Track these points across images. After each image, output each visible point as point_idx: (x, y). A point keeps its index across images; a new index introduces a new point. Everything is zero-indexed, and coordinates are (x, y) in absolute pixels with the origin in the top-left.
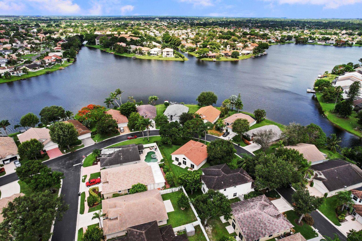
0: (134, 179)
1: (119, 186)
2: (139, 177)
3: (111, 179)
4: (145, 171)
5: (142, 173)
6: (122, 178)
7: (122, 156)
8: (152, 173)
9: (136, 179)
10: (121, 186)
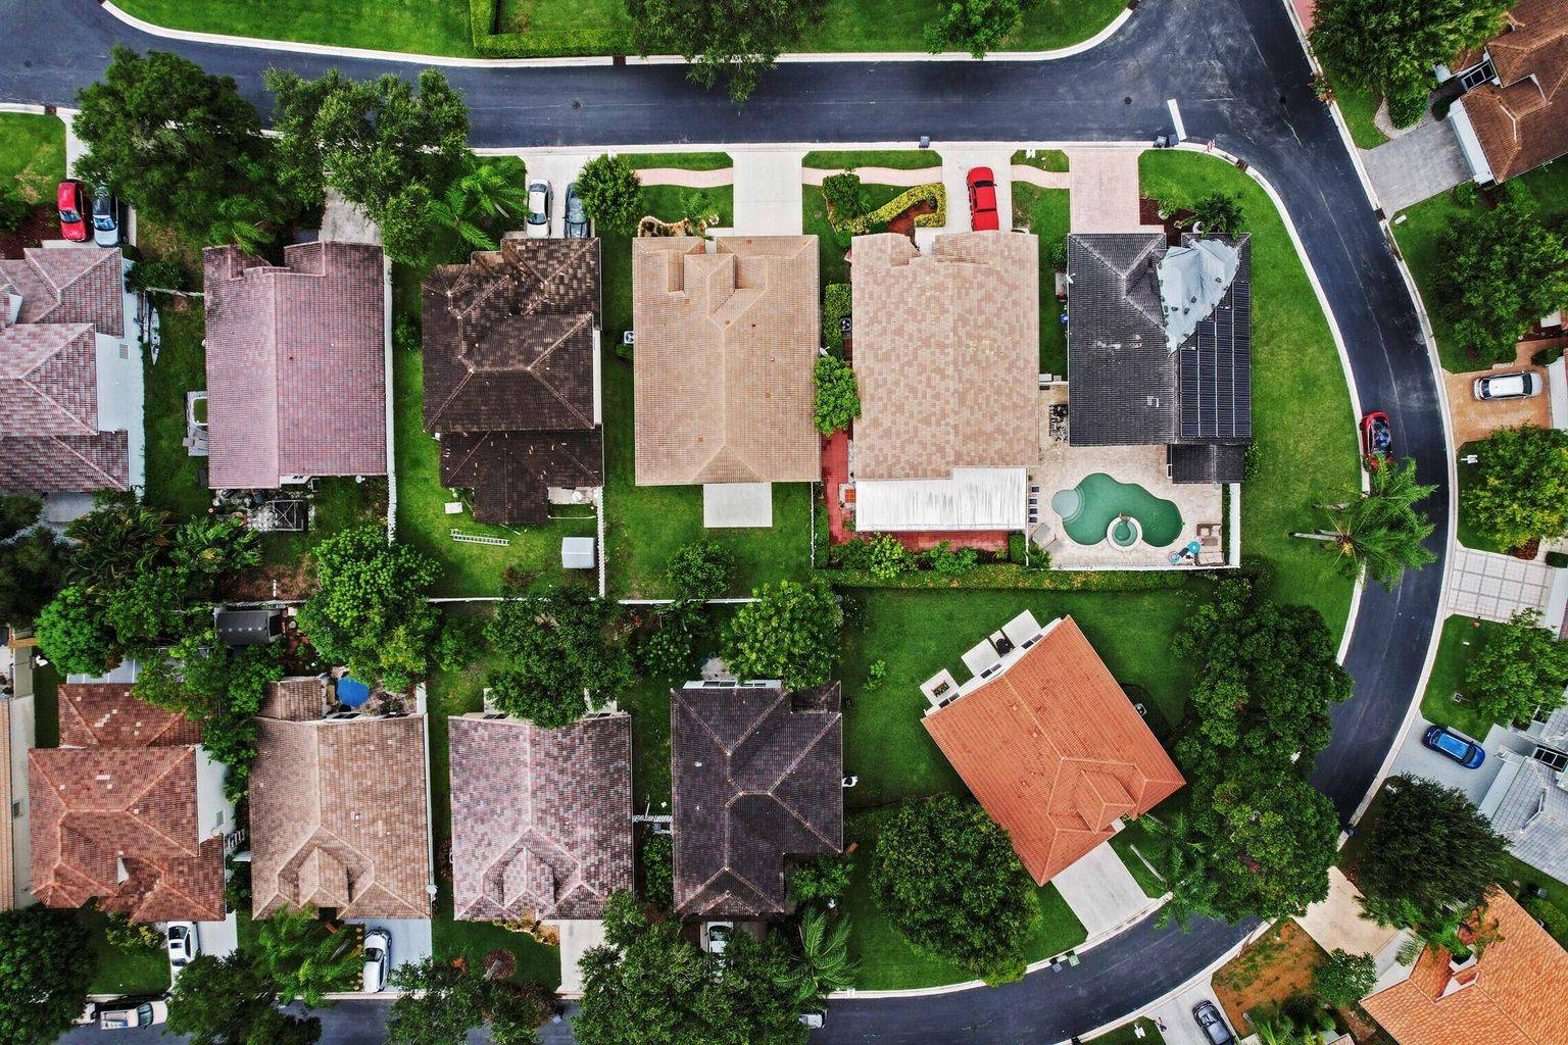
0: (897, 383)
1: (876, 313)
2: (900, 409)
3: (915, 275)
4: (923, 445)
5: (916, 429)
6: (911, 328)
7: (1118, 346)
8: (907, 476)
9: (890, 392)
10: (874, 320)
